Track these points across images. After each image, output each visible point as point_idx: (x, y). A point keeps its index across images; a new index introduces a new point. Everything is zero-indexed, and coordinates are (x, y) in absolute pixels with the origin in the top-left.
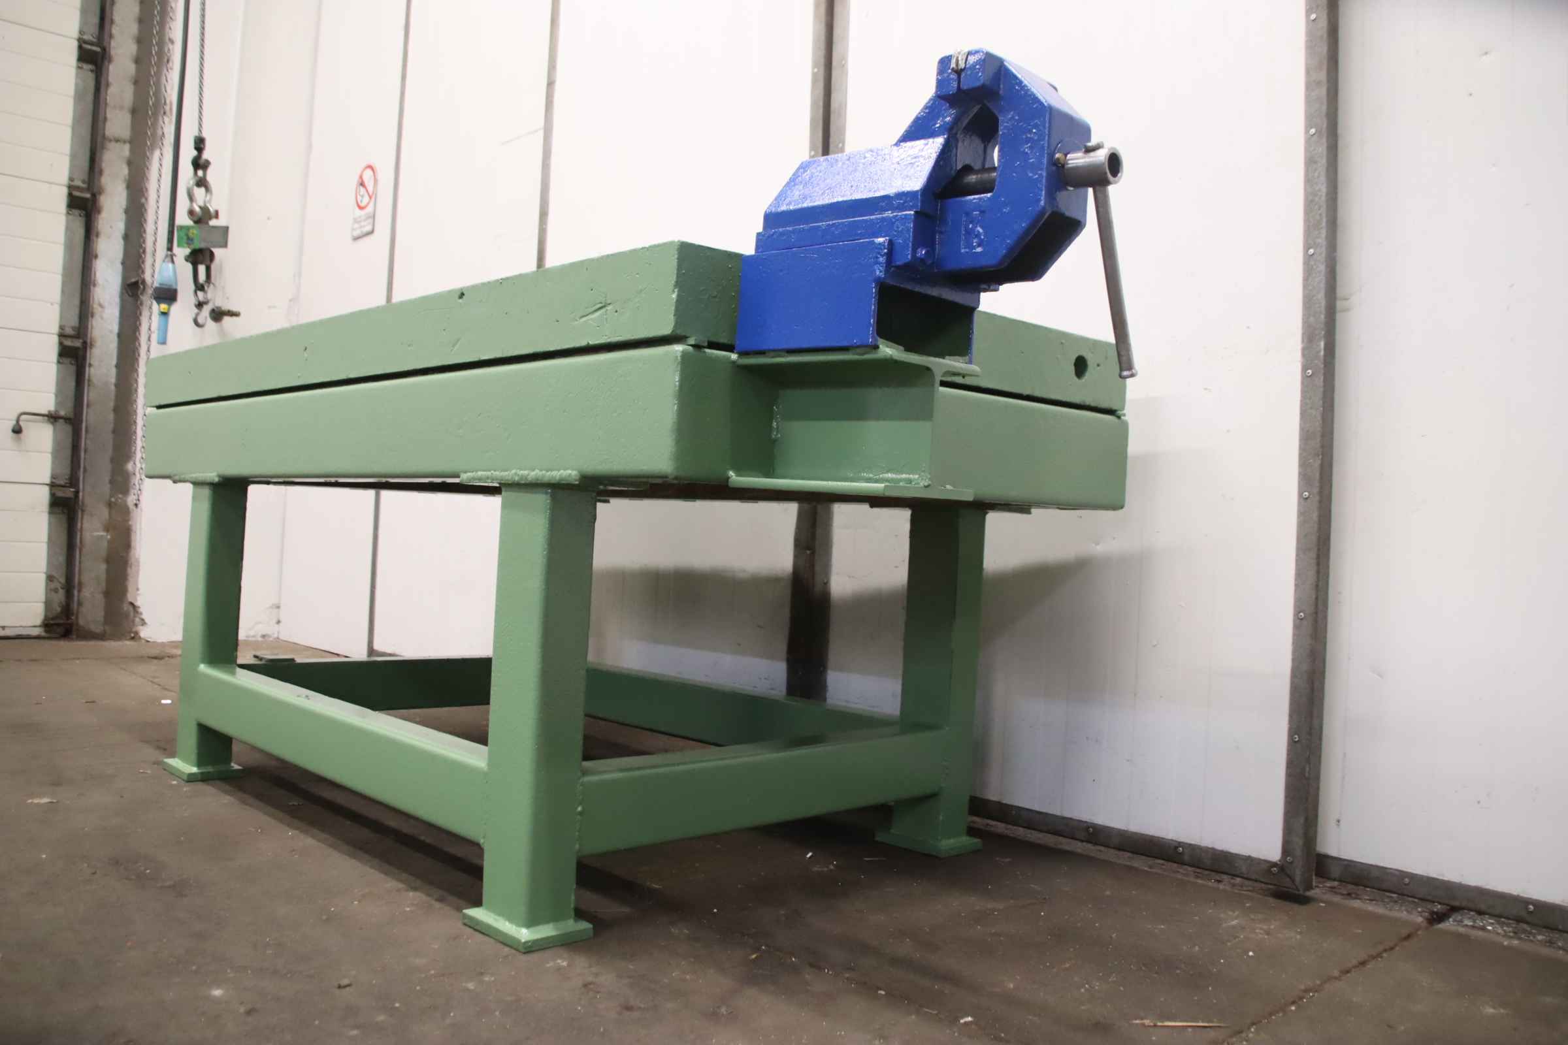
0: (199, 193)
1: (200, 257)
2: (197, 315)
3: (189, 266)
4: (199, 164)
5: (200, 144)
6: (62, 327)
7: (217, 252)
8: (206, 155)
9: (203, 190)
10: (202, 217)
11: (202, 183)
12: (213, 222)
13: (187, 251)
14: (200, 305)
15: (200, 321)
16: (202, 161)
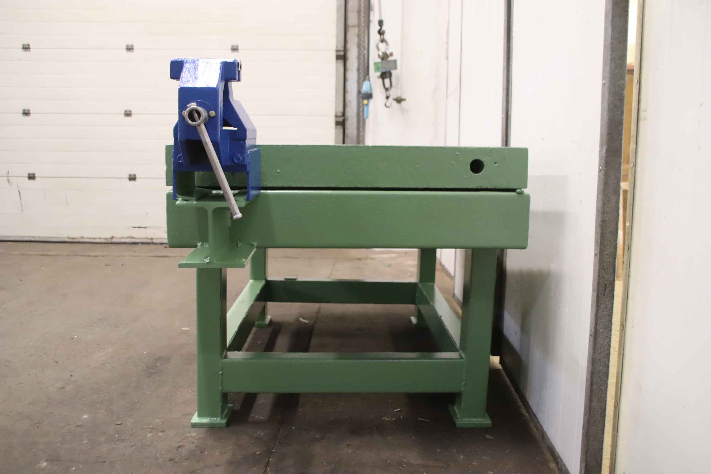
0: (382, 46)
1: (385, 75)
2: (386, 102)
3: (380, 80)
4: (381, 33)
5: (381, 23)
6: (336, 113)
7: (393, 72)
8: (384, 28)
9: (384, 44)
10: (385, 57)
11: (383, 41)
12: (390, 59)
13: (379, 74)
14: (387, 98)
15: (388, 104)
16: (381, 31)
